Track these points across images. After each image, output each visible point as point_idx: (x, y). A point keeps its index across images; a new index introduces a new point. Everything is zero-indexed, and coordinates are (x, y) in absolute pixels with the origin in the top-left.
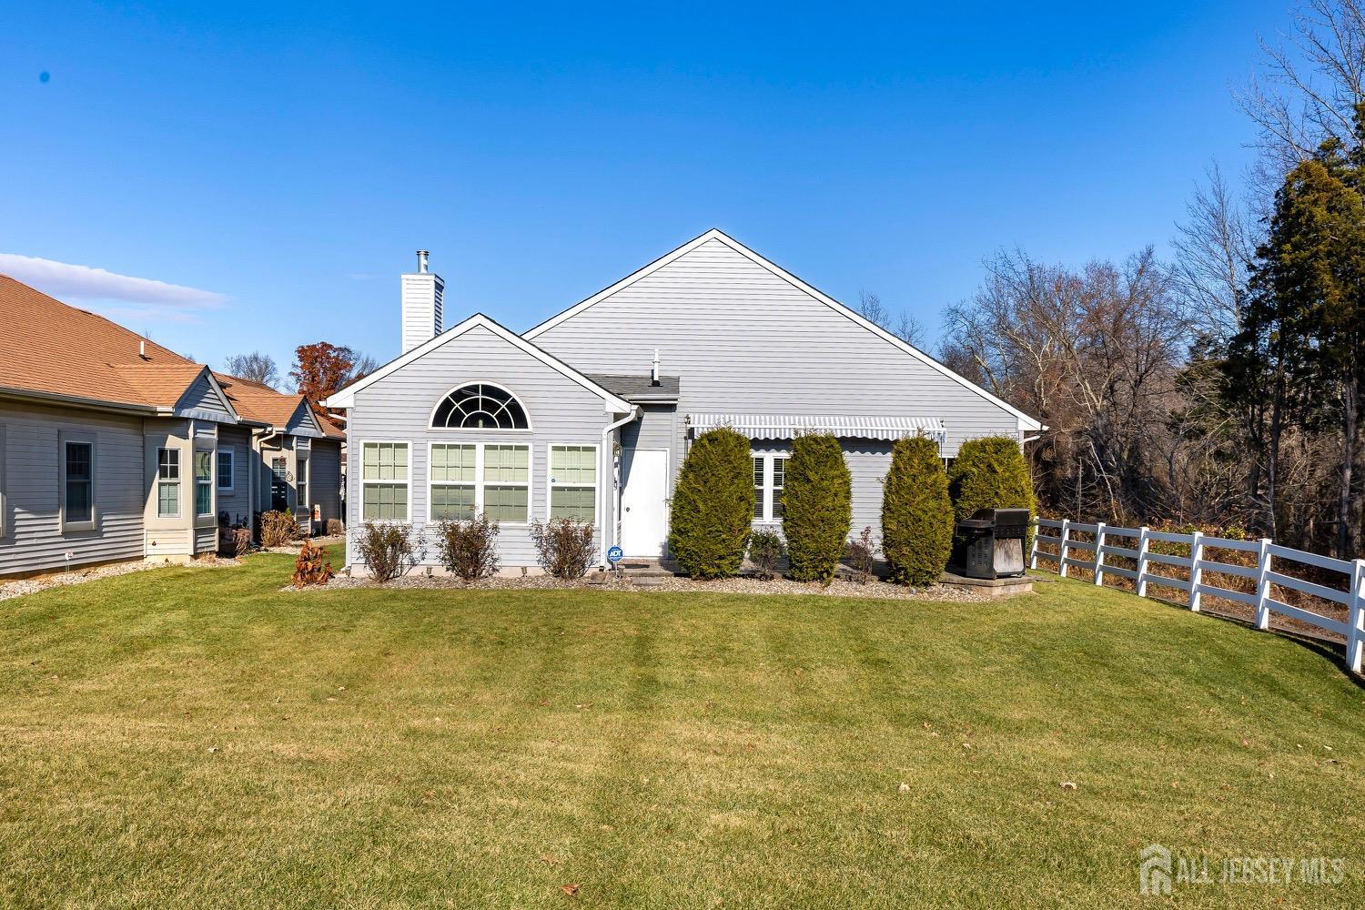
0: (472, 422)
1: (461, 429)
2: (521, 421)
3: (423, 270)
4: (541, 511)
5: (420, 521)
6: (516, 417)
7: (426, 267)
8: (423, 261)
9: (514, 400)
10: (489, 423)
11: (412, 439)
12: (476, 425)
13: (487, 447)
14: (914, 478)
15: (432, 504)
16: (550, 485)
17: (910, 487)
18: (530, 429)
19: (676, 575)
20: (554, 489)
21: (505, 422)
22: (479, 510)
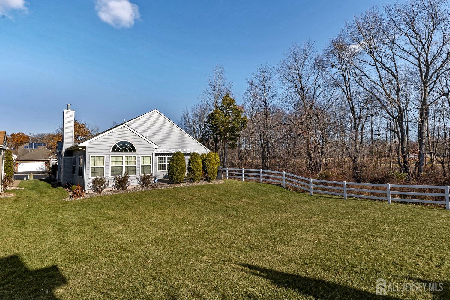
0: (122, 150)
1: (119, 152)
2: (134, 150)
3: (69, 109)
4: (139, 172)
5: (108, 176)
6: (133, 149)
7: (70, 108)
8: (69, 107)
9: (132, 145)
10: (126, 150)
11: (106, 155)
12: (122, 151)
13: (126, 157)
14: (212, 161)
15: (111, 172)
16: (141, 165)
17: (212, 163)
18: (136, 152)
19: (168, 184)
20: (142, 166)
21: (130, 150)
22: (124, 173)
